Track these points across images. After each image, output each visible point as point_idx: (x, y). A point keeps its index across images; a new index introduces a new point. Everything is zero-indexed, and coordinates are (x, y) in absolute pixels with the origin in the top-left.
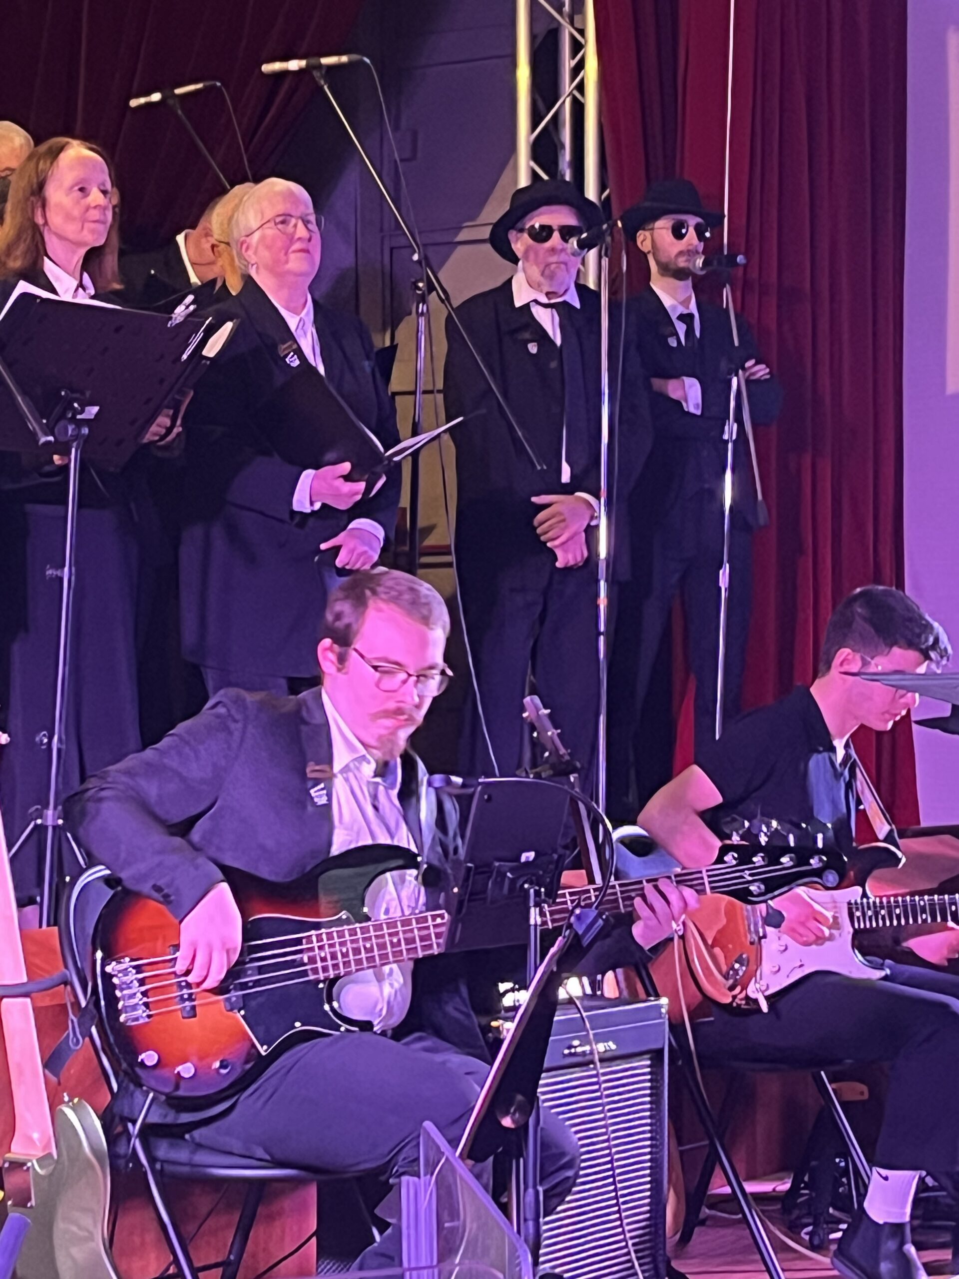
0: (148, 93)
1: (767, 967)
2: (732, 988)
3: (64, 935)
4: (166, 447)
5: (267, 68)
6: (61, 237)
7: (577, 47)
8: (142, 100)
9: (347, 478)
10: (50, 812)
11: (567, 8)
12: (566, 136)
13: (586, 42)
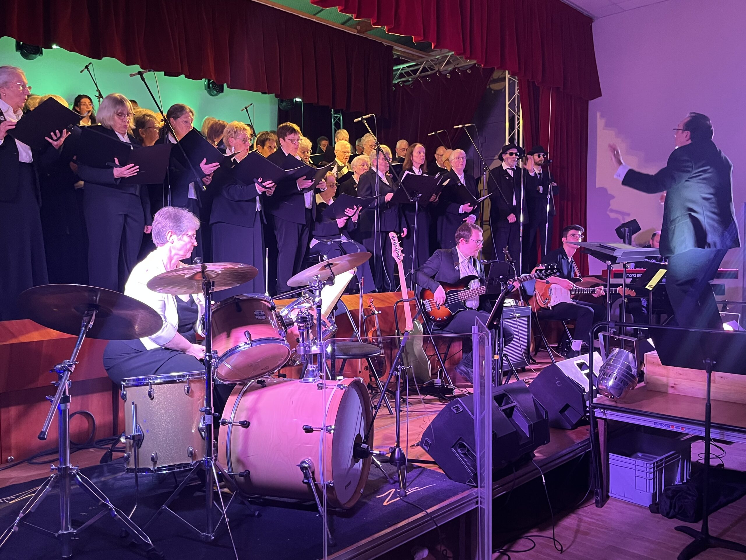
0: (432, 133)
1: (552, 300)
2: (545, 304)
3: (415, 292)
4: (434, 203)
5: (455, 127)
6: (416, 162)
7: (518, 119)
8: (431, 134)
9: (470, 206)
10: (412, 270)
11: (516, 111)
12: (516, 137)
13: (520, 118)
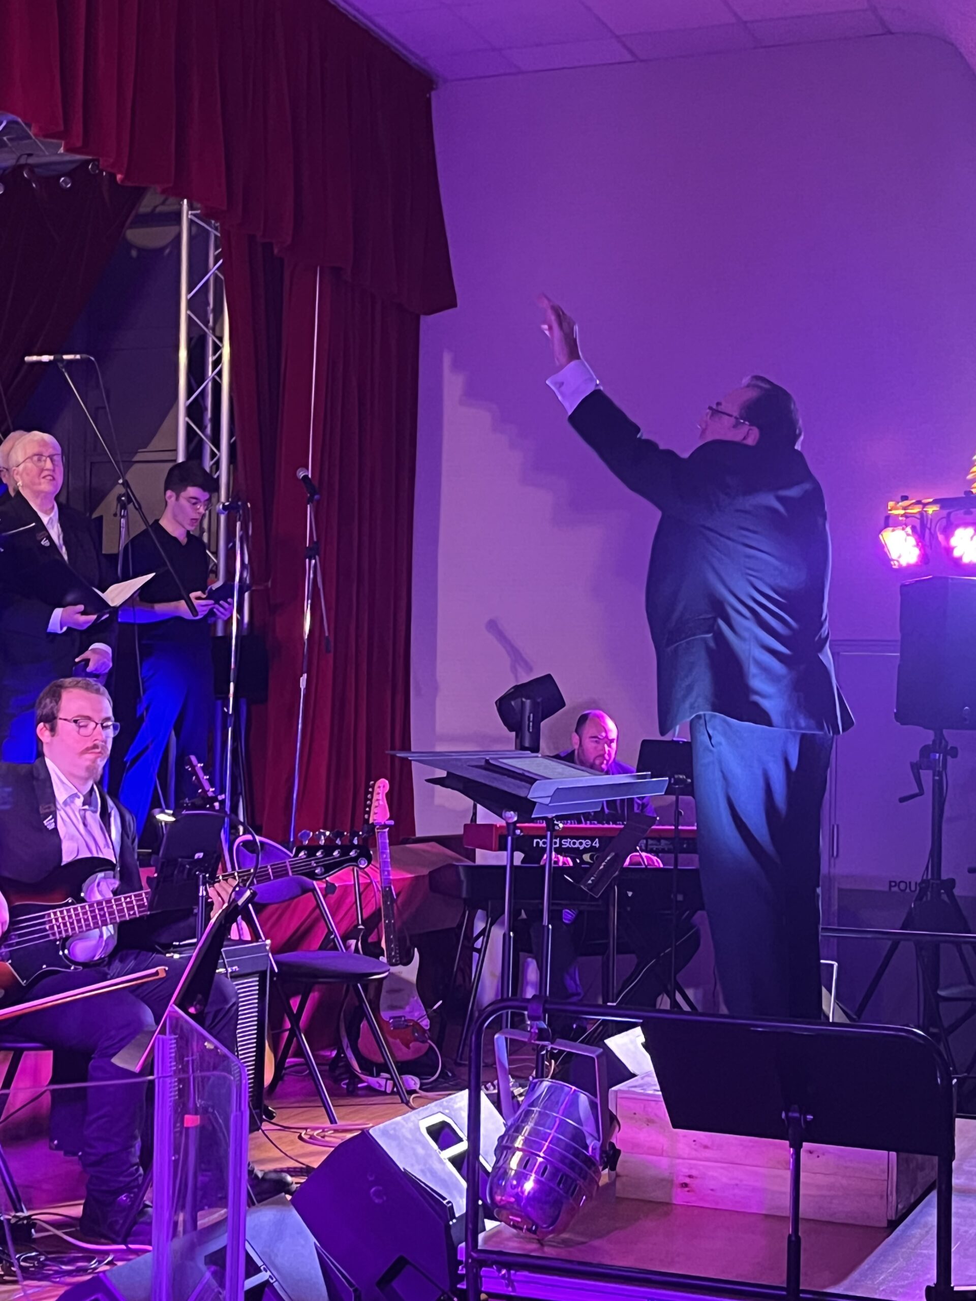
5: (28, 359)
9: (82, 612)
11: (211, 324)
12: (209, 403)
13: (223, 346)
